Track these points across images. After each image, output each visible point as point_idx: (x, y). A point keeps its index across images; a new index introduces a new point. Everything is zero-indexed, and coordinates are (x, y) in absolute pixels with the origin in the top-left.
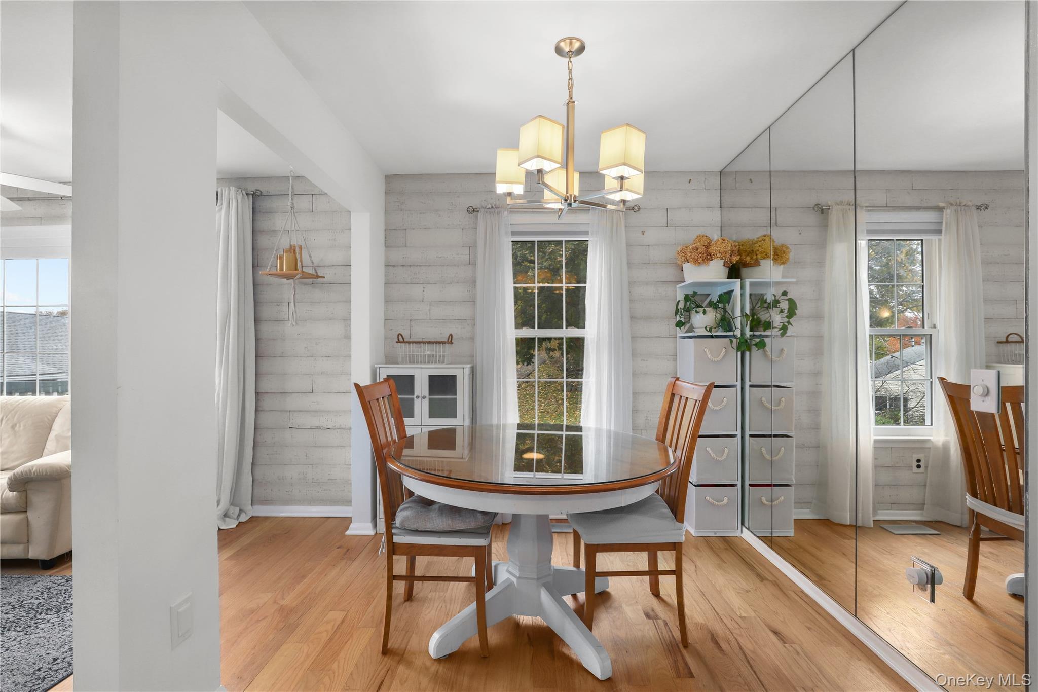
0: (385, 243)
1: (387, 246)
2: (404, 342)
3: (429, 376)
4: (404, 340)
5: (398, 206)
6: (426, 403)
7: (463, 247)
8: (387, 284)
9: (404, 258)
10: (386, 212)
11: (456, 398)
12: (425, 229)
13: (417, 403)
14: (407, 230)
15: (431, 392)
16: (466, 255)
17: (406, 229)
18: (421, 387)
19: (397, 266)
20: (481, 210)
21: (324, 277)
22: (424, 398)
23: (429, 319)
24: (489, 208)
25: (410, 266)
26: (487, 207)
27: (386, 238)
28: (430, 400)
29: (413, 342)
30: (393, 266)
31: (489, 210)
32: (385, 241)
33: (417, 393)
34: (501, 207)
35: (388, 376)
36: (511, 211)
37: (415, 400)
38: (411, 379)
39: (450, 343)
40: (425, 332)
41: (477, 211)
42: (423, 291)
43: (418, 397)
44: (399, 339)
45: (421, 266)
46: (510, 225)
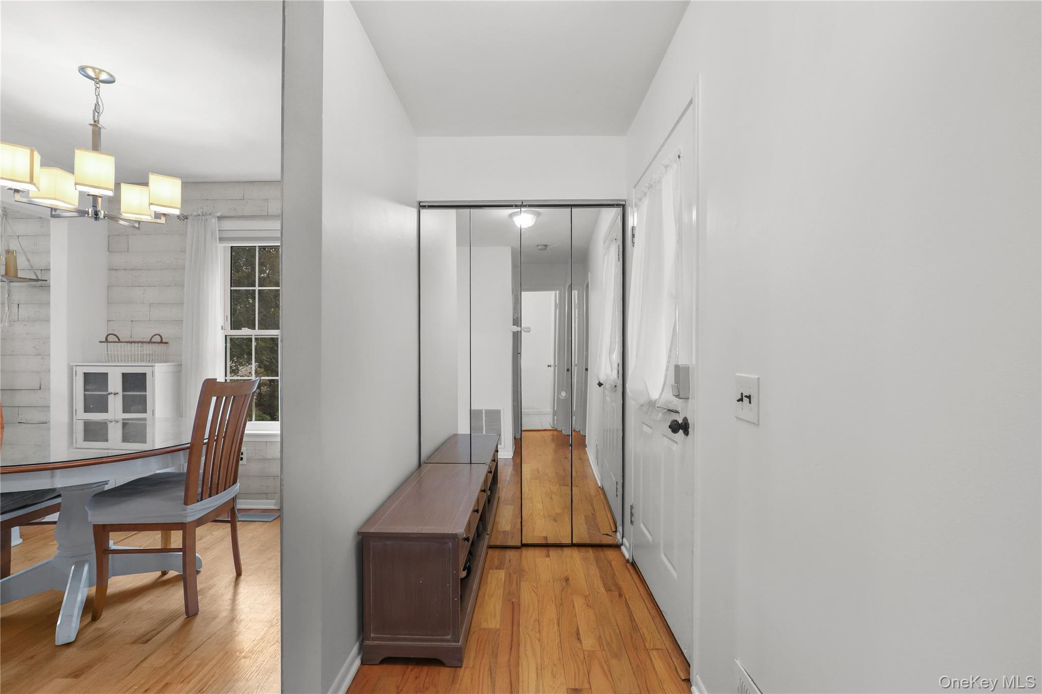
0: (108, 248)
1: (110, 251)
2: (119, 341)
3: (123, 374)
4: (119, 339)
6: (119, 398)
7: (181, 252)
8: (109, 287)
9: (126, 262)
11: (146, 395)
12: (146, 235)
13: (111, 398)
15: (125, 389)
17: (127, 235)
18: (115, 384)
19: (120, 270)
20: (190, 217)
21: (44, 281)
22: (116, 394)
23: (149, 320)
24: (196, 216)
25: (132, 270)
27: (109, 243)
28: (124, 396)
29: (135, 342)
30: (116, 270)
32: (108, 246)
33: (110, 389)
34: (210, 214)
35: (84, 373)
36: (220, 218)
37: (109, 396)
38: (105, 376)
39: (161, 342)
40: (145, 333)
41: (187, 218)
42: (144, 293)
43: (112, 393)
44: (106, 339)
45: (141, 269)
46: (217, 231)
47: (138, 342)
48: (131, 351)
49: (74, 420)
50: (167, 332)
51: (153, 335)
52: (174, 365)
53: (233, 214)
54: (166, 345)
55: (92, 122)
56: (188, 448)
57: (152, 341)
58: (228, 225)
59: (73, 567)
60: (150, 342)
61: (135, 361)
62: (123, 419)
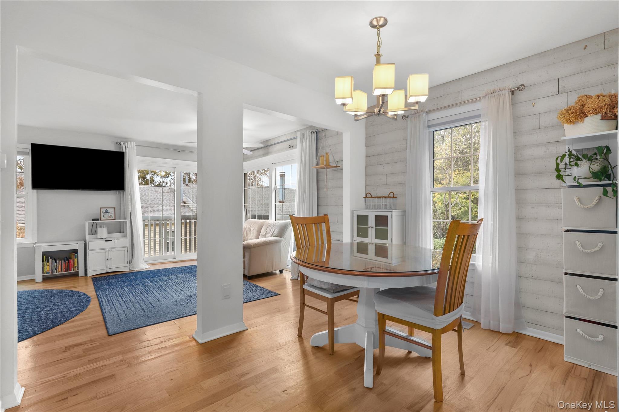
0: (366, 145)
1: (366, 146)
3: (376, 216)
4: (372, 196)
5: (372, 123)
6: (374, 230)
7: (403, 140)
8: (366, 167)
9: (374, 151)
10: (366, 128)
11: (388, 229)
12: (384, 133)
13: (370, 229)
14: (376, 136)
15: (376, 225)
16: (404, 144)
18: (372, 222)
19: (371, 156)
20: (410, 116)
21: (340, 166)
22: (372, 227)
23: (386, 184)
24: (413, 114)
25: (377, 155)
26: (412, 114)
27: (366, 142)
28: (376, 229)
29: (379, 197)
30: (369, 156)
31: (414, 115)
33: (370, 225)
34: (422, 111)
35: (357, 215)
36: (428, 112)
37: (369, 228)
38: (367, 216)
39: (394, 197)
40: (385, 192)
41: (408, 117)
42: (383, 168)
43: (370, 227)
44: (366, 196)
45: (382, 154)
46: (427, 121)
47: (381, 197)
48: (377, 203)
49: (353, 240)
50: (396, 190)
51: (390, 192)
52: (402, 211)
53: (436, 107)
54: (396, 198)
55: (377, 53)
56: (438, 273)
57: (390, 196)
58: (433, 116)
59: (366, 334)
60: (389, 197)
61: (381, 208)
62: (376, 243)
